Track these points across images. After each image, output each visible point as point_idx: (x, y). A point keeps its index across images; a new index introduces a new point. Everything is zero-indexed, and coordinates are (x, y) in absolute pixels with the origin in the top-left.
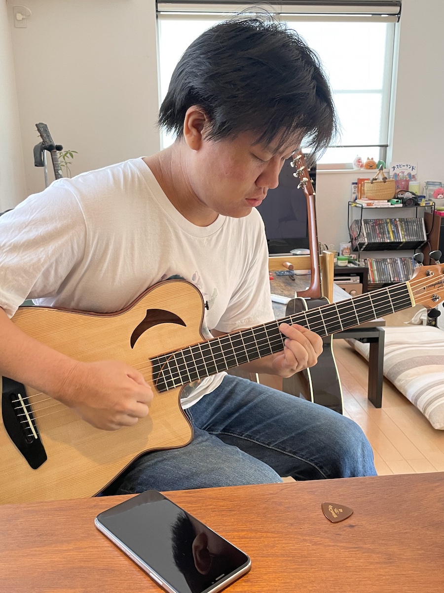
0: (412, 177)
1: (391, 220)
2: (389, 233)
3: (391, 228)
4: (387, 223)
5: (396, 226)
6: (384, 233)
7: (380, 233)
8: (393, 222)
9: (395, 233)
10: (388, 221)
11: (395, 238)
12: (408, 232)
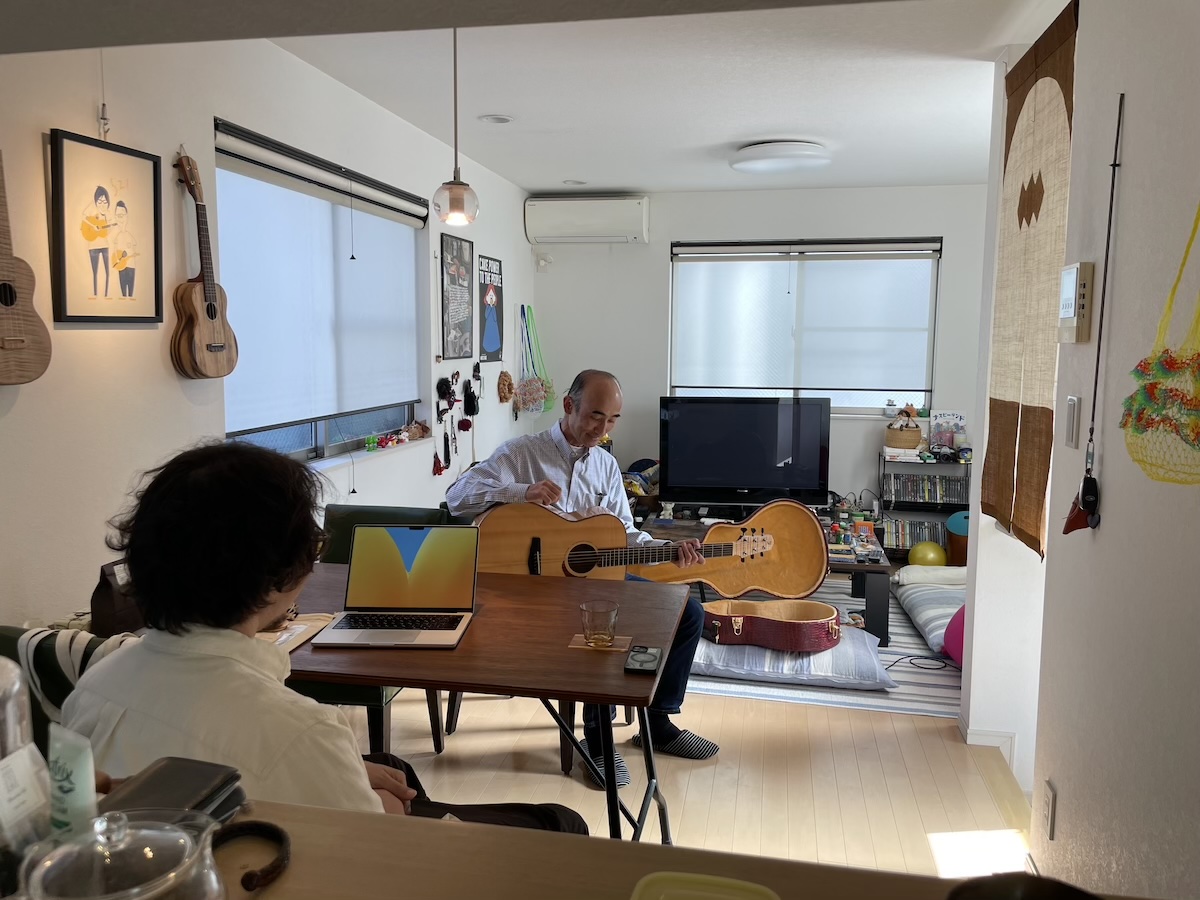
0: (959, 429)
1: (929, 477)
2: (924, 492)
3: (927, 486)
4: (923, 480)
5: (934, 484)
6: (917, 492)
7: (913, 490)
8: (932, 480)
9: (932, 492)
10: (926, 477)
11: (930, 498)
12: (947, 493)
